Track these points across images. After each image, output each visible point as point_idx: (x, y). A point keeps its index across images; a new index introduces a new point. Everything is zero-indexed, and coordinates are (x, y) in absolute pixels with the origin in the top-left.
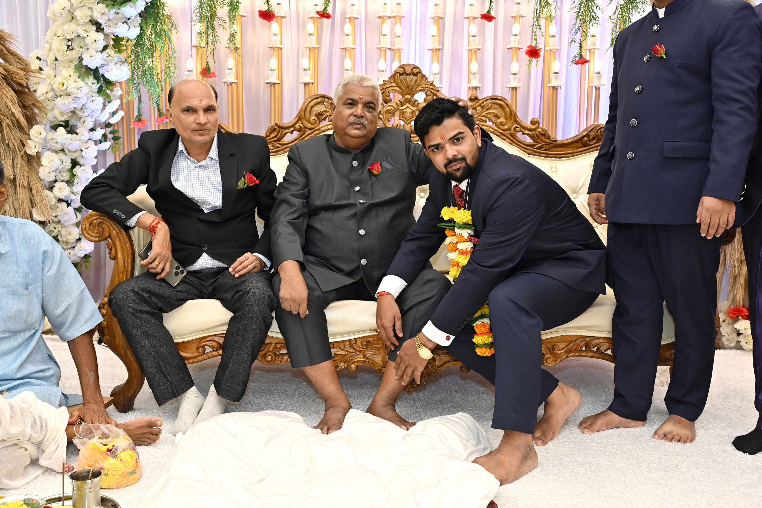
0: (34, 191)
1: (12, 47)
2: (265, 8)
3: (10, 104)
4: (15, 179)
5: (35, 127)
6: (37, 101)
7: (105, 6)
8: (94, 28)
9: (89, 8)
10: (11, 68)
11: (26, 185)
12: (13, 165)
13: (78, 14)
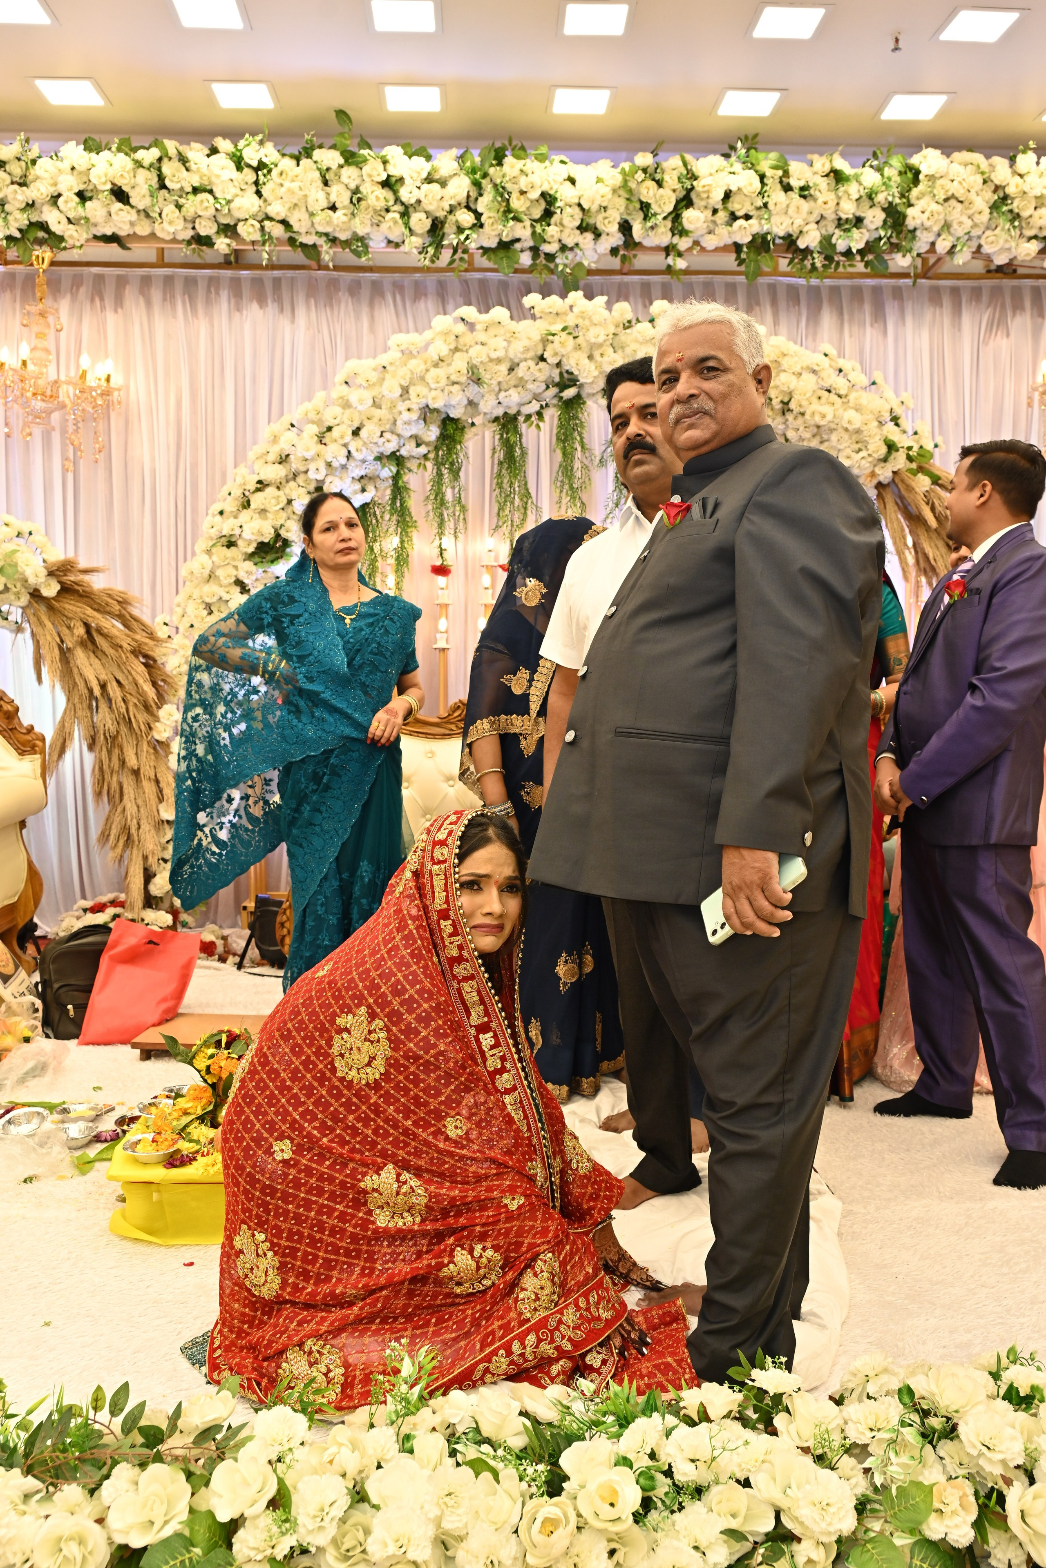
0: (162, 785)
1: (136, 612)
2: (438, 563)
3: (141, 681)
4: (139, 769)
5: (166, 707)
6: (168, 676)
7: (251, 563)
8: (238, 589)
9: (236, 567)
10: (138, 637)
11: (153, 777)
12: (136, 754)
13: (220, 573)
